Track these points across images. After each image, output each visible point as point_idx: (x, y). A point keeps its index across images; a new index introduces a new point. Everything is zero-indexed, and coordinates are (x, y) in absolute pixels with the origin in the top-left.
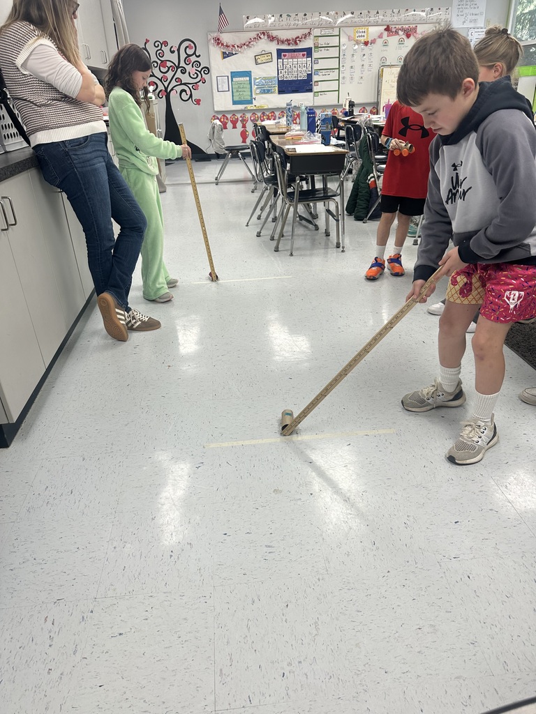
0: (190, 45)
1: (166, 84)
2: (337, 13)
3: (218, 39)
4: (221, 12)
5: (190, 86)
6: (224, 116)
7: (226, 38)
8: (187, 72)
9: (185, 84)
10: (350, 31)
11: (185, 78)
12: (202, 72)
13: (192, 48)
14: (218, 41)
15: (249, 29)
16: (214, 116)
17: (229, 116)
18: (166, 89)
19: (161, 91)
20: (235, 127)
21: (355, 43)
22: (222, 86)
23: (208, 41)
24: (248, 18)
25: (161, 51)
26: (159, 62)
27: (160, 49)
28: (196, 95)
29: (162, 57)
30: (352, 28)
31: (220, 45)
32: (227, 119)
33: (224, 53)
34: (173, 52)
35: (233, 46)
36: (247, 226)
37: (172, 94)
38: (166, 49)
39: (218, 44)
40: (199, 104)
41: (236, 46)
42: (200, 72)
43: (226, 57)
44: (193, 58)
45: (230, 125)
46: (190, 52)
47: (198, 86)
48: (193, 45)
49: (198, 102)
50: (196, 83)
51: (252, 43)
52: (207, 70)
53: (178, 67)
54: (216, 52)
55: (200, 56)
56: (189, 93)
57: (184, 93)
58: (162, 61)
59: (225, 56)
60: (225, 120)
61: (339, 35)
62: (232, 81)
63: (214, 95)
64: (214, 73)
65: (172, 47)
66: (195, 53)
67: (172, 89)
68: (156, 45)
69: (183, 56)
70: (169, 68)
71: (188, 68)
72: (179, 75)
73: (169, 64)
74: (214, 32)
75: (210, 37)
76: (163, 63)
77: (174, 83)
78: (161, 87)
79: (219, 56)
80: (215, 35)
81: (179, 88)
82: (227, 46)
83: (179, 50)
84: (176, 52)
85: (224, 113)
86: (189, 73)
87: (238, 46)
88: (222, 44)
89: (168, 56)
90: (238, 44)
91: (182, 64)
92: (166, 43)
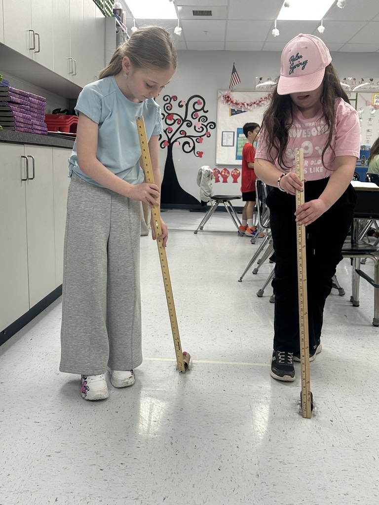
0: (199, 101)
1: (170, 136)
2: (355, 79)
3: (228, 97)
4: (234, 71)
5: (194, 139)
6: (225, 169)
7: (236, 96)
8: (193, 126)
9: (189, 137)
10: (368, 96)
11: (190, 131)
12: (208, 127)
13: (201, 104)
14: (228, 99)
15: (261, 90)
16: (215, 169)
17: (230, 170)
18: (170, 140)
19: (164, 141)
20: (235, 181)
21: (373, 107)
22: (227, 141)
23: (218, 98)
24: (261, 79)
25: (169, 105)
26: (166, 115)
27: (169, 103)
28: (199, 147)
29: (169, 110)
30: (371, 94)
31: (230, 102)
32: (228, 173)
33: (232, 110)
34: (181, 106)
35: (243, 104)
36: (240, 281)
37: (175, 145)
38: (175, 104)
39: (228, 101)
40: (201, 157)
41: (245, 104)
42: (206, 127)
43: (234, 114)
44: (201, 113)
45: (230, 179)
46: (198, 107)
47: (202, 139)
48: (202, 101)
49: (200, 154)
50: (200, 137)
51: (262, 102)
52: (214, 125)
53: (184, 121)
54: (224, 109)
55: (207, 111)
56: (192, 145)
57: (187, 145)
58: (169, 114)
59: (233, 112)
60: (226, 174)
61: (356, 100)
62: (238, 137)
63: (218, 149)
64: (220, 128)
65: (181, 102)
66: (203, 109)
67: (175, 141)
68: (166, 99)
69: (191, 110)
70: (175, 121)
71: (195, 122)
72: (184, 127)
73: (175, 117)
74: (225, 90)
75: (220, 94)
76: (170, 116)
77: (178, 135)
78: (165, 138)
79: (228, 112)
80: (226, 93)
81: (183, 140)
82: (237, 104)
83: (187, 105)
84: (184, 107)
85: (226, 167)
86: (195, 127)
87: (248, 105)
88: (232, 102)
89: (176, 109)
90: (249, 102)
91: (189, 118)
92: (175, 98)
